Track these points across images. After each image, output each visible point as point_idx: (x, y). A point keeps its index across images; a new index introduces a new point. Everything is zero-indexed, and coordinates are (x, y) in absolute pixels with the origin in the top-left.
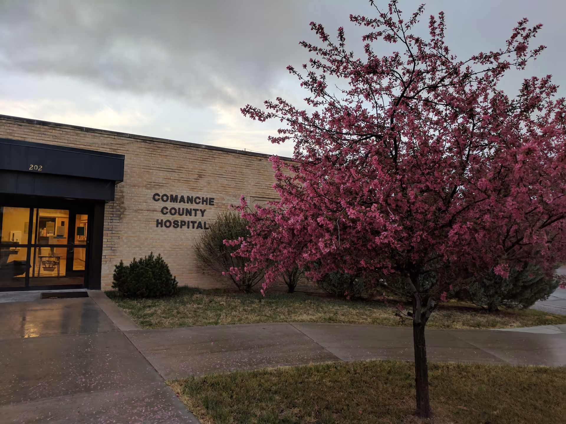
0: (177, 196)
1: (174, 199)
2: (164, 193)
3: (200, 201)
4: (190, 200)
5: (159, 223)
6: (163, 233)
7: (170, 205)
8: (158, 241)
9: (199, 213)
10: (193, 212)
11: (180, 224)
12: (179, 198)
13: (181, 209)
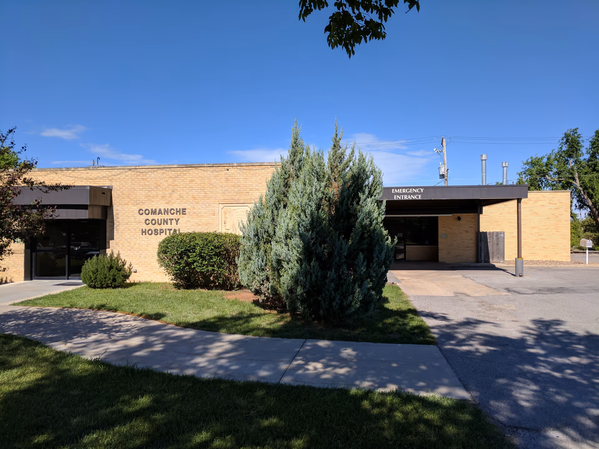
0: (156, 210)
1: (154, 212)
2: (146, 208)
3: (174, 211)
4: (166, 211)
5: (144, 232)
6: (146, 239)
7: (151, 217)
8: (144, 246)
9: (174, 221)
10: (169, 221)
11: (159, 232)
12: (158, 211)
13: (160, 220)
